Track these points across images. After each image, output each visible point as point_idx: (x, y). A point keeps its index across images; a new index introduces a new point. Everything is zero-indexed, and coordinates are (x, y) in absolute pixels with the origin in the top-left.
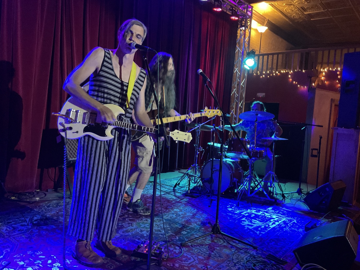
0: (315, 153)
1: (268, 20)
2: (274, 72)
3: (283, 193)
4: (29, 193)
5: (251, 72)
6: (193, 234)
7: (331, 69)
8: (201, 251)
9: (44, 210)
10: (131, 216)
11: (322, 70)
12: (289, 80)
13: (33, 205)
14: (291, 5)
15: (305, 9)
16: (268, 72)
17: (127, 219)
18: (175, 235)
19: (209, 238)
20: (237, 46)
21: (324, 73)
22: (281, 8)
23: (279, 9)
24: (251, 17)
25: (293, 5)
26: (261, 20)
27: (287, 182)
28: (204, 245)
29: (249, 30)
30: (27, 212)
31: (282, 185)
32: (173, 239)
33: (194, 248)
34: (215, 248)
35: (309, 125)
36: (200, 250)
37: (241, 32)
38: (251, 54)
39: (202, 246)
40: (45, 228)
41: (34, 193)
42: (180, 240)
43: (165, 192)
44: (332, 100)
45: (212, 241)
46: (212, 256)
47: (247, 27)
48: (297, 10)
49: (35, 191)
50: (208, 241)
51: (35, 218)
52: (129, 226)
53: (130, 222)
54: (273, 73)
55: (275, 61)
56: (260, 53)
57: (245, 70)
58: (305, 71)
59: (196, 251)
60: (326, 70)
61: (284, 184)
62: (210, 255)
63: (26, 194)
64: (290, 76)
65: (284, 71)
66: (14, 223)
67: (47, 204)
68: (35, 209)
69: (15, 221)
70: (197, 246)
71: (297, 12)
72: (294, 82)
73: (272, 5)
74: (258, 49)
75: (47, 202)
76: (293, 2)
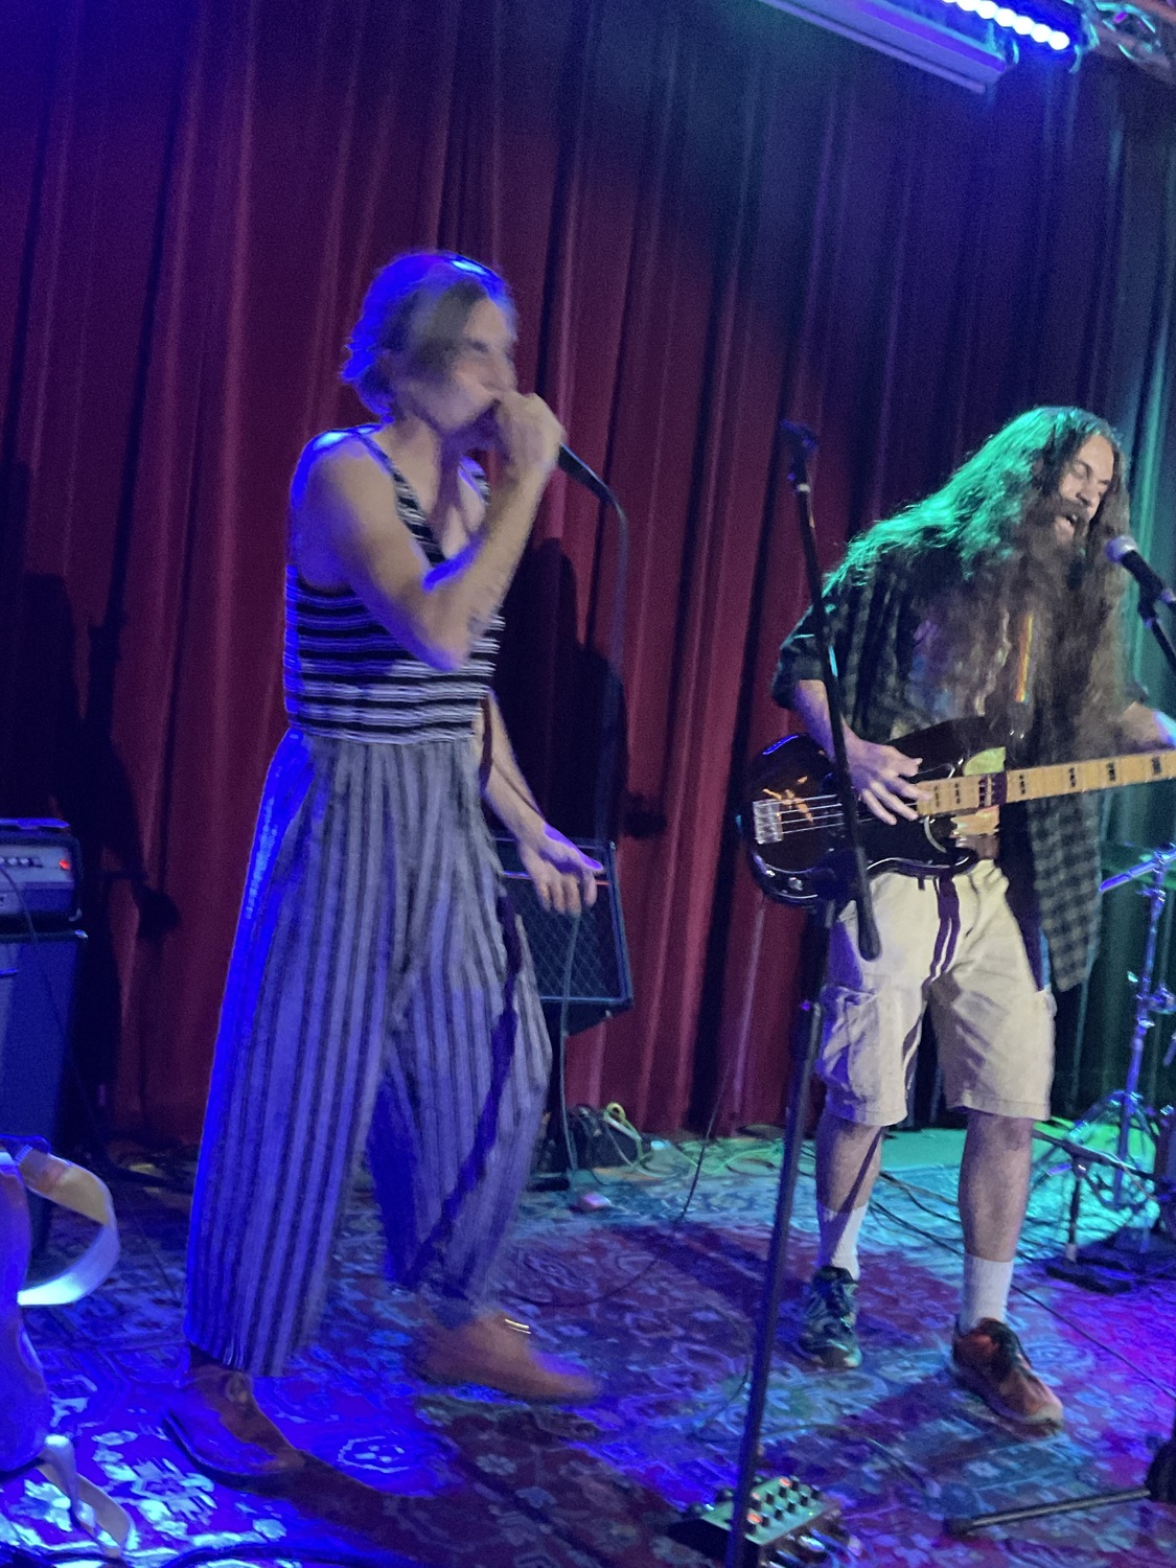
6: (1035, 1487)
10: (699, 1336)
17: (675, 1349)
18: (927, 1474)
19: (1128, 1523)
28: (1080, 1552)
39: (1073, 1555)
42: (947, 1501)
43: (928, 1235)
45: (1144, 1541)
50: (1111, 1538)
52: (679, 1386)
70: (1042, 1552)
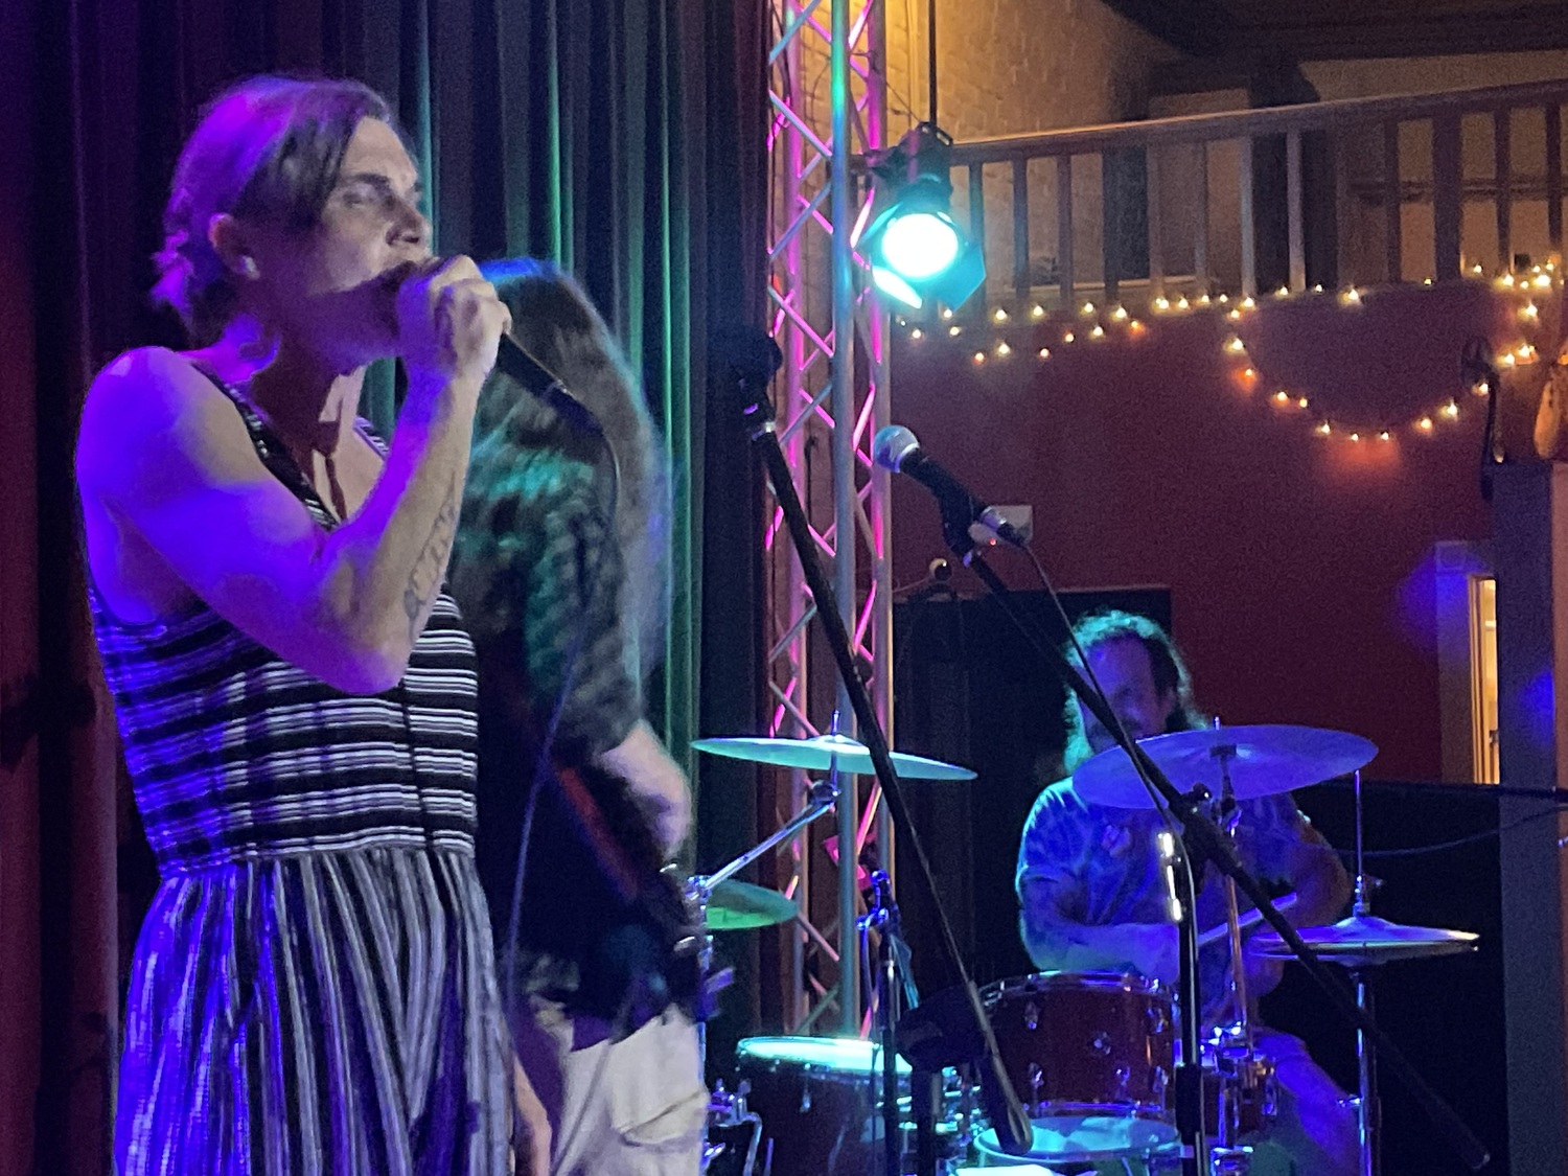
2: (1090, 307)
12: (1240, 378)
16: (1038, 312)
20: (776, 95)
38: (921, 163)
54: (1081, 325)
58: (1364, 292)
60: (1542, 282)
64: (1237, 346)
65: (1183, 304)
72: (1282, 397)
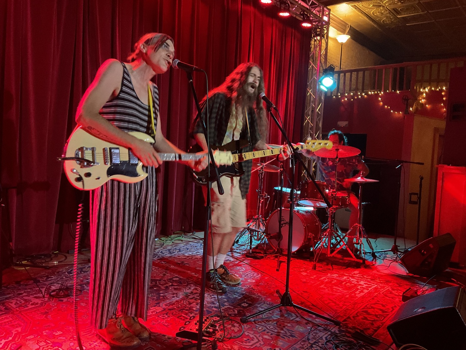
0: (414, 198)
1: (350, 26)
2: (359, 93)
3: (373, 252)
4: (45, 255)
5: (329, 94)
7: (433, 89)
8: (267, 329)
9: (64, 277)
10: (176, 284)
11: (422, 90)
12: (380, 103)
13: (50, 271)
14: (380, 6)
15: (399, 11)
16: (352, 94)
17: (170, 289)
18: (233, 308)
19: (277, 312)
20: (311, 61)
21: (424, 94)
22: (366, 11)
23: (364, 11)
24: (328, 23)
25: (383, 6)
26: (342, 27)
27: (378, 238)
28: (271, 321)
29: (326, 40)
30: (43, 280)
31: (372, 240)
32: (230, 313)
33: (258, 325)
34: (286, 324)
35: (406, 162)
36: (265, 327)
37: (315, 42)
38: (329, 70)
39: (269, 322)
40: (65, 300)
41: (51, 255)
42: (239, 314)
44: (436, 130)
45: (282, 316)
46: (281, 335)
47: (323, 36)
48: (388, 13)
49: (53, 253)
50: (274, 316)
51: (53, 288)
52: (173, 297)
53: (175, 292)
54: (358, 96)
55: (360, 80)
56: (340, 69)
57: (321, 91)
58: (400, 91)
59: (260, 328)
60: (427, 90)
61: (375, 240)
62: (278, 334)
63: (41, 257)
64: (380, 99)
65: (373, 93)
66: (26, 294)
67: (68, 270)
68: (52, 276)
69: (27, 291)
70: (262, 322)
71: (388, 15)
72: (386, 106)
73: (355, 7)
74: (338, 64)
75: (68, 267)
76: (383, 2)
